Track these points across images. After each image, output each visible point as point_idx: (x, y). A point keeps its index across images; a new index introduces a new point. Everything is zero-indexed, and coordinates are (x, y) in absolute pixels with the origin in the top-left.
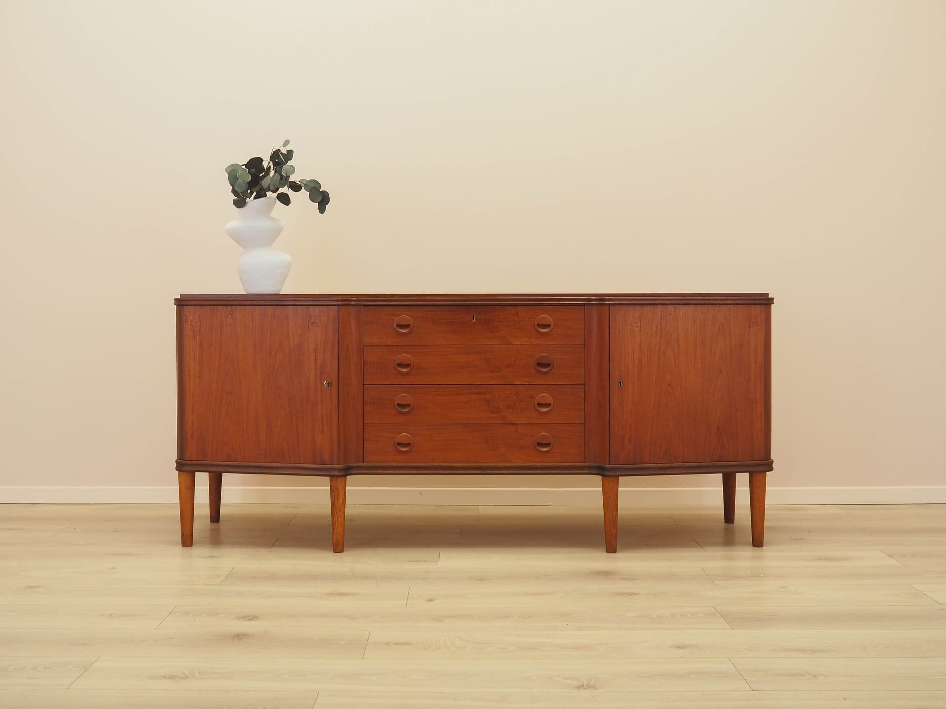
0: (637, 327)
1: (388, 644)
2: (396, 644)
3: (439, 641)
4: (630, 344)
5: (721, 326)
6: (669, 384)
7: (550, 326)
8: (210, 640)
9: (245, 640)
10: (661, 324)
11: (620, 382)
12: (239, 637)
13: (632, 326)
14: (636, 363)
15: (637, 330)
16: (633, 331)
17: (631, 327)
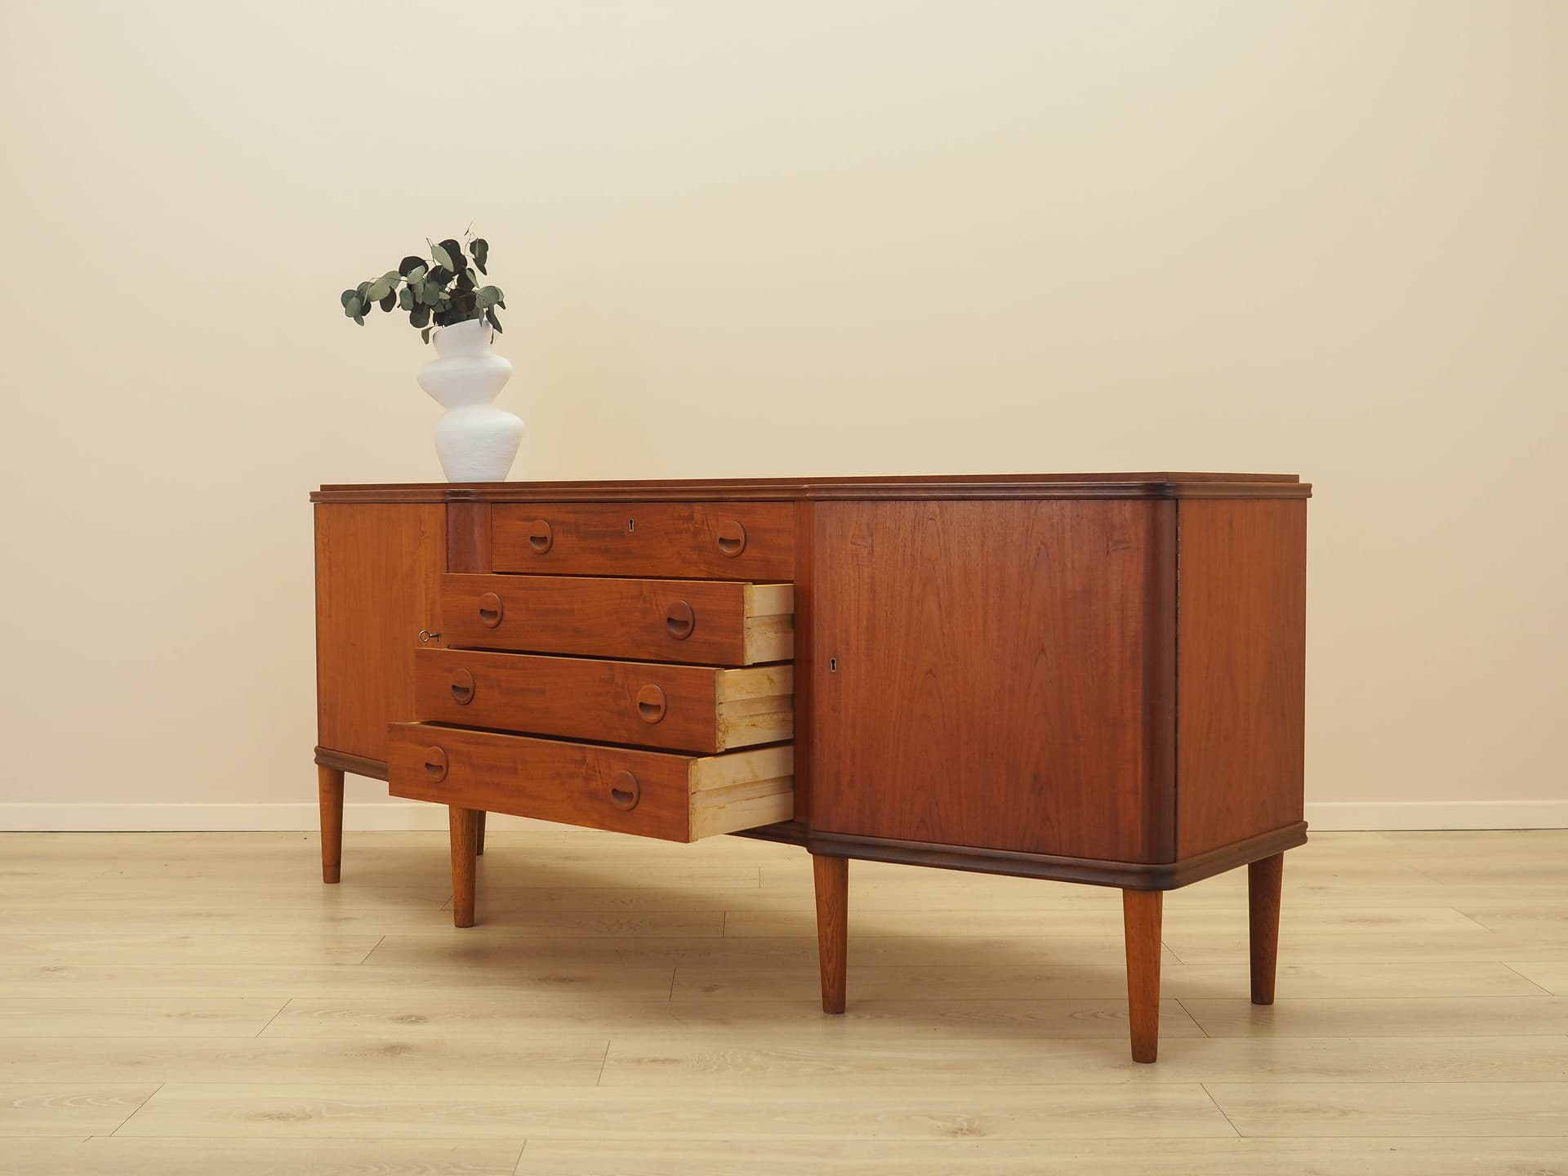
0: (866, 547)
1: (639, 1061)
2: (654, 1061)
3: (723, 1056)
4: (852, 585)
5: (1043, 547)
6: (930, 672)
7: (739, 541)
8: (346, 1055)
9: (404, 1055)
10: (913, 540)
11: (833, 661)
12: (394, 1050)
13: (855, 544)
14: (865, 623)
15: (865, 552)
16: (857, 556)
17: (854, 547)
